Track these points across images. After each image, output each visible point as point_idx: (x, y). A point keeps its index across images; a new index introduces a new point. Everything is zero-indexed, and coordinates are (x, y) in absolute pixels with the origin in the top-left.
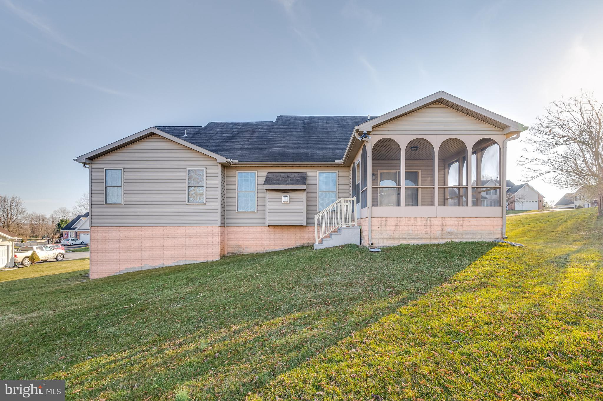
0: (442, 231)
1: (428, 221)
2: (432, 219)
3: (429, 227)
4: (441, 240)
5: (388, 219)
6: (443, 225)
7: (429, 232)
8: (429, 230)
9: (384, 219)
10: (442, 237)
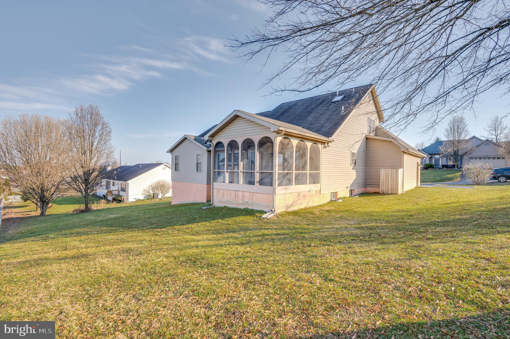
0: (243, 200)
1: (236, 193)
2: (238, 192)
3: (236, 197)
4: (242, 206)
5: (220, 190)
6: (243, 197)
7: (237, 200)
8: (236, 199)
9: (218, 190)
10: (243, 204)
